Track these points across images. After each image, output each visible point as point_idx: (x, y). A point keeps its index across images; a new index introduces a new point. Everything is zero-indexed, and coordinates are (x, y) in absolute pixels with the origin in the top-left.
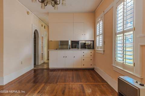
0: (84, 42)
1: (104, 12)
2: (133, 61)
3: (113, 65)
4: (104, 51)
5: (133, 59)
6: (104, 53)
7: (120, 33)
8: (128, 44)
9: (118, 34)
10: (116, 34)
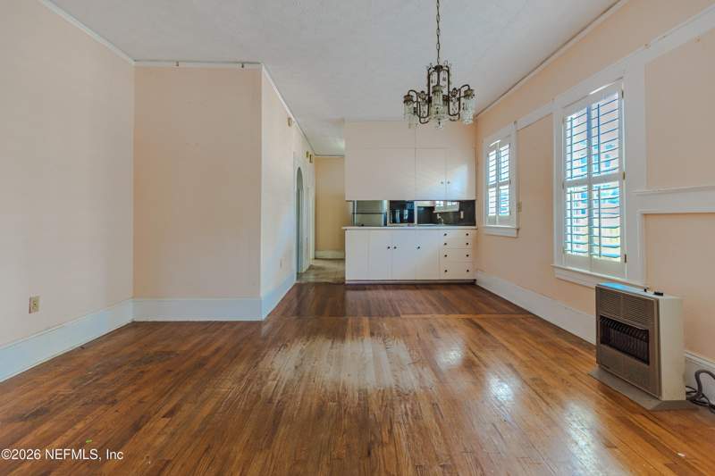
0: (428, 204)
1: (515, 122)
2: (622, 249)
3: (556, 264)
4: (518, 230)
5: (622, 246)
6: (518, 233)
7: (577, 184)
8: (606, 211)
9: (570, 186)
10: (564, 186)
